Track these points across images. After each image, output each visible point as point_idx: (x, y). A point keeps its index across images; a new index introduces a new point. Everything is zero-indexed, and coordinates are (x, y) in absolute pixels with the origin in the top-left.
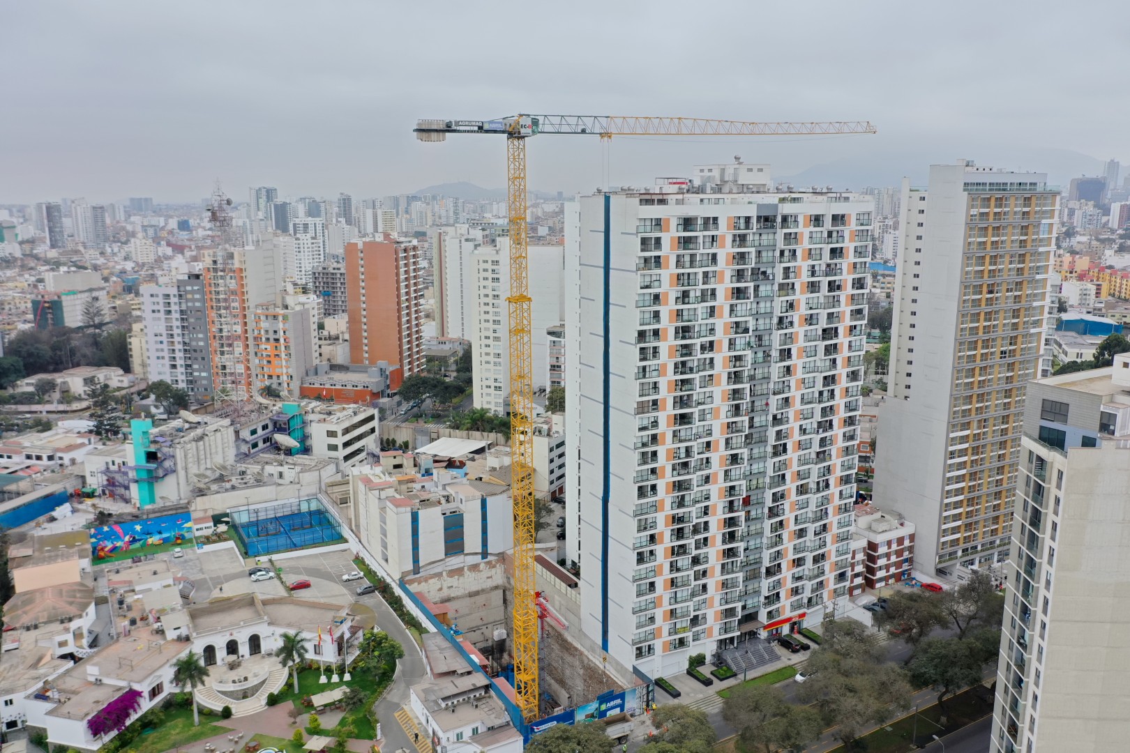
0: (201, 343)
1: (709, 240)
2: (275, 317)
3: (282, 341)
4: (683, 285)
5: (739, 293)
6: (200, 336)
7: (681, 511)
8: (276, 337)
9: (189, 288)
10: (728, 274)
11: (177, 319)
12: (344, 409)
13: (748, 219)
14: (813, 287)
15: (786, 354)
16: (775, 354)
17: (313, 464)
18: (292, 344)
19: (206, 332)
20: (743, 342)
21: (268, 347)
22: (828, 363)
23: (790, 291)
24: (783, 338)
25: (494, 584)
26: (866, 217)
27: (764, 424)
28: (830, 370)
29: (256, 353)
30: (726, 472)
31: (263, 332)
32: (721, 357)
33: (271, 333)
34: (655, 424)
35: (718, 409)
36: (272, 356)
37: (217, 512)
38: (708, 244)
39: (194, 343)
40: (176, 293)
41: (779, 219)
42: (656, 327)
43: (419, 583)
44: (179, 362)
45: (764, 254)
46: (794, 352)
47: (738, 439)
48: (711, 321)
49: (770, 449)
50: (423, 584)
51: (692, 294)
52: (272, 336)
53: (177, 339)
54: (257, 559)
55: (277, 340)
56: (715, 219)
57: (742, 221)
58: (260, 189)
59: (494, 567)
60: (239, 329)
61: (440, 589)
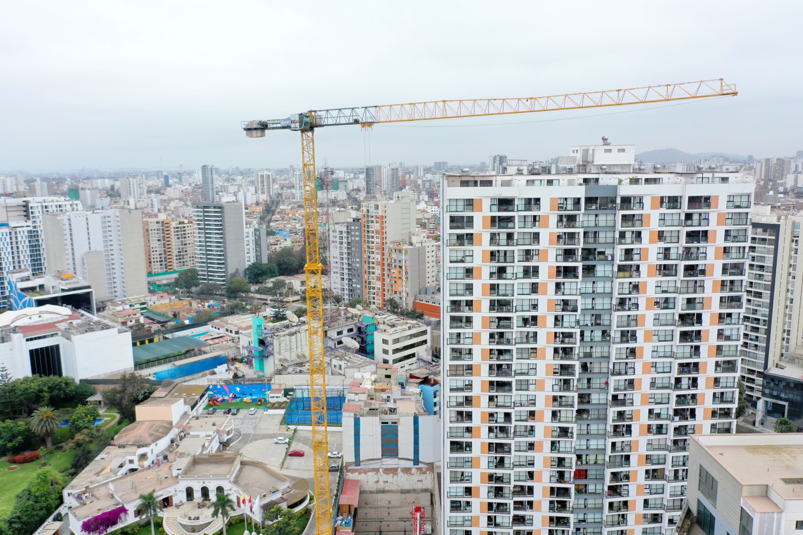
0: (358, 265)
1: (531, 220)
2: (400, 251)
3: (404, 268)
4: (499, 262)
5: (569, 272)
6: (358, 260)
7: (499, 472)
8: (401, 265)
9: (353, 228)
10: (552, 254)
11: (345, 248)
12: (407, 323)
13: (577, 201)
14: (666, 270)
15: (628, 336)
16: (615, 334)
17: (359, 363)
18: (409, 271)
19: (361, 258)
20: (573, 319)
21: (395, 271)
22: (688, 350)
23: (635, 273)
24: (625, 319)
25: (425, 487)
26: (745, 199)
27: (602, 401)
28: (691, 357)
29: (388, 275)
30: (553, 443)
31: (393, 261)
32: (545, 331)
33: (397, 261)
34: (469, 387)
35: (543, 382)
36: (397, 278)
37: (288, 387)
38: (529, 224)
39: (354, 265)
40: (346, 230)
41: (619, 201)
42: (469, 298)
43: (360, 473)
44: (346, 277)
45: (602, 235)
46: (640, 335)
47: (568, 414)
48: (534, 296)
49: (610, 429)
50: (363, 474)
51: (509, 270)
52: (398, 264)
53: (345, 261)
54: (289, 426)
55: (401, 267)
56: (537, 200)
57: (570, 202)
58: (495, 157)
59: (424, 473)
60: (379, 257)
61: (377, 482)
